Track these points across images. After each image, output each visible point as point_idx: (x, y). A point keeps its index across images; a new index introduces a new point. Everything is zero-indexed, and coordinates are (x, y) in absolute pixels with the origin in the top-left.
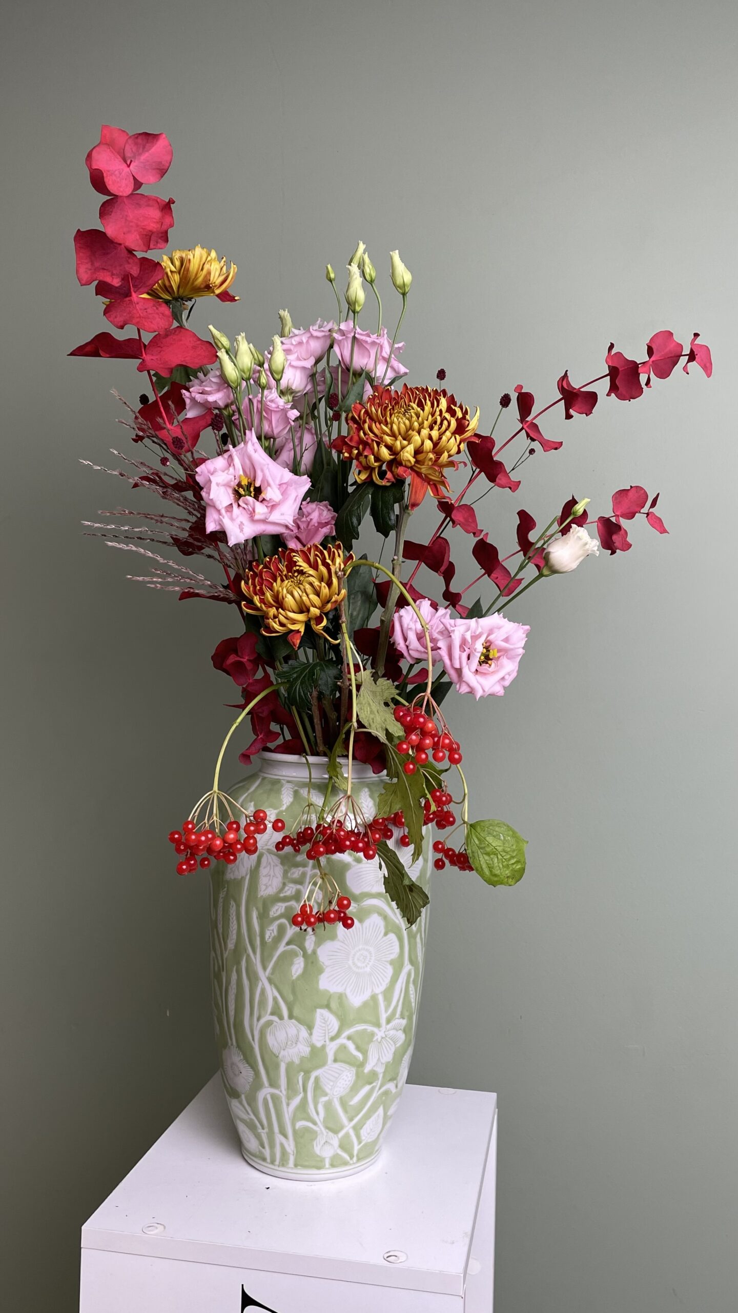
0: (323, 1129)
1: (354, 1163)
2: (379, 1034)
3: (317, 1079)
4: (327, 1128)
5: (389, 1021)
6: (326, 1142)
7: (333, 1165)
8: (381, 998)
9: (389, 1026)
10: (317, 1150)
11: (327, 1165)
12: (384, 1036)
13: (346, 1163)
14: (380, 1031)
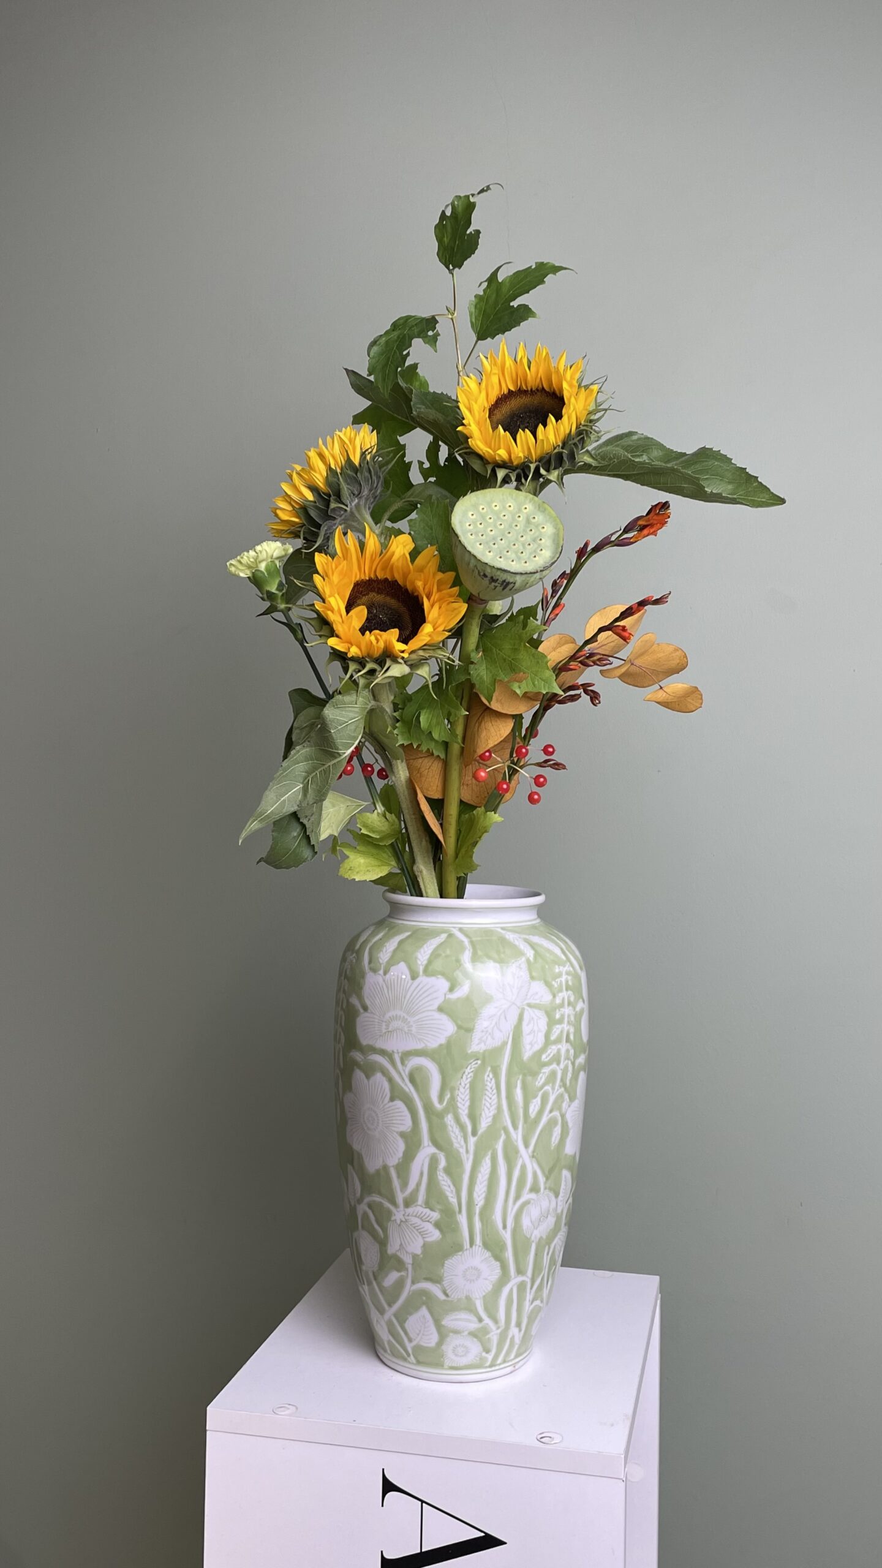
0: (371, 1303)
2: (398, 1215)
3: (356, 1241)
4: (374, 1304)
5: (407, 1204)
8: (393, 1174)
9: (410, 1210)
10: (375, 1325)
12: (404, 1220)
14: (398, 1212)
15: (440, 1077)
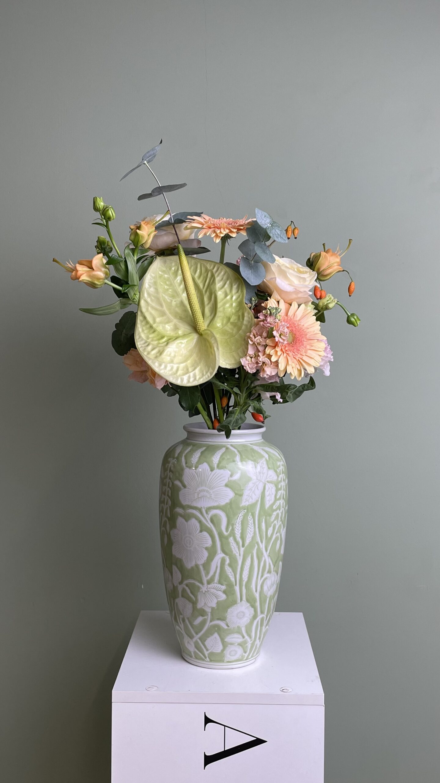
0: (185, 634)
1: (208, 661)
2: (204, 589)
3: (177, 603)
4: (187, 634)
5: (209, 583)
6: (188, 642)
7: (196, 658)
8: (201, 568)
9: (209, 586)
10: (186, 644)
11: (194, 657)
12: (207, 591)
13: (203, 660)
14: (204, 587)
15: (227, 519)
